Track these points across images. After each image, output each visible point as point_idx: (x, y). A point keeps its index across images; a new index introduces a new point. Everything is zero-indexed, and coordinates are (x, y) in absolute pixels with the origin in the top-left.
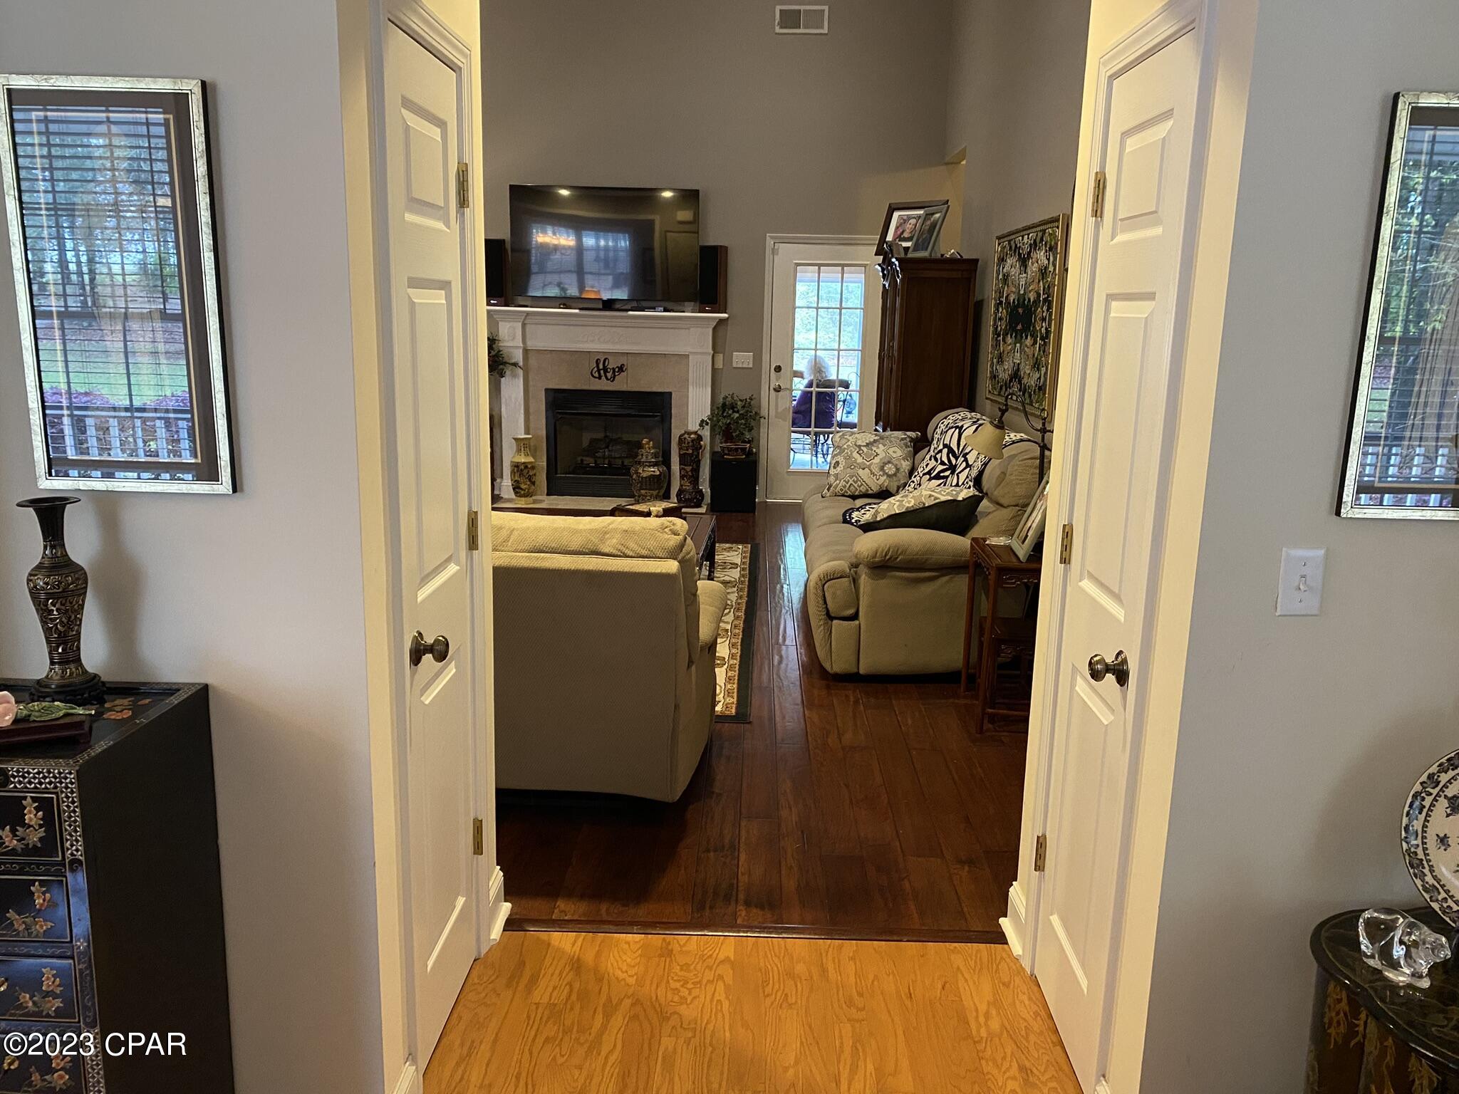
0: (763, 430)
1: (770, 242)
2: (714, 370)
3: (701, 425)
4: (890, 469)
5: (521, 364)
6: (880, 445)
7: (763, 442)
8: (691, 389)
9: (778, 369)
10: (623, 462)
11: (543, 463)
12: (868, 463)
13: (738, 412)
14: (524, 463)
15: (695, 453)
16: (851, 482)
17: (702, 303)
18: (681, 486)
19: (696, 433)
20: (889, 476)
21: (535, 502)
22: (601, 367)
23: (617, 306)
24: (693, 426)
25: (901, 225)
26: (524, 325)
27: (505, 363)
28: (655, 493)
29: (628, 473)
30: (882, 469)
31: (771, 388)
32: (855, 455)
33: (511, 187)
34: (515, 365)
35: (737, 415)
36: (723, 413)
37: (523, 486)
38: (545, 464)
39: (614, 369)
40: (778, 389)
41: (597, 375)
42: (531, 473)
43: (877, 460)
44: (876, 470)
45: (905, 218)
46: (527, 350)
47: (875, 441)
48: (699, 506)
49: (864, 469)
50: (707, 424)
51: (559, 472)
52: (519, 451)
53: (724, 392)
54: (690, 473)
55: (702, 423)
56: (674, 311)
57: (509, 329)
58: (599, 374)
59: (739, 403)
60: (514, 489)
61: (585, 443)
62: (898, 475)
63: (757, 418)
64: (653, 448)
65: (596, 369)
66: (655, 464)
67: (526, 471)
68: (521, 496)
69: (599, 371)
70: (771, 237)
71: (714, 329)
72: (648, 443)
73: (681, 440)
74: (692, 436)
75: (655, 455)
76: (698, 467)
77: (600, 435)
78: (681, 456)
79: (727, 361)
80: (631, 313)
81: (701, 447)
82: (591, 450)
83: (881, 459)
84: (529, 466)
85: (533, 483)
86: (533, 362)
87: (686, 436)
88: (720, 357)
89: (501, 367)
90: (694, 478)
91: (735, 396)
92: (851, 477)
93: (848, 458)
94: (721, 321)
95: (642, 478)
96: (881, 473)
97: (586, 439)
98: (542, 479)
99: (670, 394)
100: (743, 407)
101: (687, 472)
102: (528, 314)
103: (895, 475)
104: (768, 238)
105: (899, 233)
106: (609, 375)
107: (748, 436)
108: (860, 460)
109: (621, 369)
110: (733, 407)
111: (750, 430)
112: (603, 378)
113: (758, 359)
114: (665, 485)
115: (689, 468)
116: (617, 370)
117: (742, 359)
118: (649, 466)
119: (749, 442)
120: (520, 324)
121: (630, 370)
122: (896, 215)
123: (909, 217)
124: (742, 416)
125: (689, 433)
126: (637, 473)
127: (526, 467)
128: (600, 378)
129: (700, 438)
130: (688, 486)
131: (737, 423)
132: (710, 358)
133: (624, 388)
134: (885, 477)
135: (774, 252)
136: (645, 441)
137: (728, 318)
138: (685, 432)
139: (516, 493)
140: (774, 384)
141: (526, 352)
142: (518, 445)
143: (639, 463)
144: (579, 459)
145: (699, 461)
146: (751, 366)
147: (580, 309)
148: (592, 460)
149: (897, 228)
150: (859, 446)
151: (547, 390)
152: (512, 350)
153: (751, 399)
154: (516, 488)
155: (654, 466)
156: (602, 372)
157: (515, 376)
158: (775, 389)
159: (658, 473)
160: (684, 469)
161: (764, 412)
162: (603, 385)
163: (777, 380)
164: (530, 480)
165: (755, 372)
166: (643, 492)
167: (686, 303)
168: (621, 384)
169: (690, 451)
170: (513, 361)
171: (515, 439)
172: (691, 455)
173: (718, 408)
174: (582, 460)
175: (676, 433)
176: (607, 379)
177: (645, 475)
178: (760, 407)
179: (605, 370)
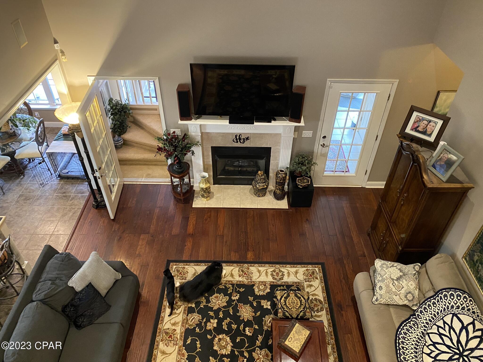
1: (328, 83)
4: (410, 297)
6: (404, 280)
9: (324, 137)
12: (399, 293)
13: (305, 166)
16: (389, 300)
17: (291, 117)
20: (409, 301)
22: (238, 138)
25: (417, 121)
28: (264, 193)
30: (406, 297)
32: (391, 285)
33: (191, 64)
39: (244, 139)
40: (323, 145)
41: (236, 141)
42: (209, 190)
43: (403, 291)
44: (403, 297)
45: (421, 118)
46: (202, 133)
47: (401, 277)
49: (396, 296)
51: (218, 175)
52: (203, 182)
57: (193, 127)
58: (237, 141)
62: (414, 300)
64: (264, 175)
65: (235, 139)
68: (205, 198)
69: (237, 139)
72: (261, 173)
75: (264, 179)
76: (285, 185)
78: (277, 182)
79: (300, 135)
81: (286, 179)
83: (405, 291)
84: (208, 188)
87: (280, 175)
88: (296, 134)
92: (389, 298)
93: (387, 286)
95: (259, 189)
96: (405, 299)
103: (412, 300)
105: (415, 126)
108: (394, 290)
109: (247, 139)
111: (310, 171)
112: (239, 142)
113: (315, 134)
115: (279, 186)
116: (245, 139)
117: (308, 134)
120: (199, 126)
121: (251, 139)
122: (415, 114)
123: (423, 119)
125: (281, 173)
128: (237, 142)
130: (279, 193)
132: (293, 138)
133: (249, 146)
134: (407, 301)
135: (330, 87)
140: (322, 143)
146: (311, 136)
148: (232, 169)
149: (415, 122)
150: (393, 279)
151: (212, 147)
152: (196, 136)
154: (203, 196)
155: (263, 183)
156: (238, 140)
158: (321, 145)
159: (266, 187)
162: (239, 145)
163: (323, 141)
165: (313, 138)
166: (259, 193)
168: (247, 144)
169: (282, 181)
170: (196, 142)
176: (241, 142)
179: (240, 139)
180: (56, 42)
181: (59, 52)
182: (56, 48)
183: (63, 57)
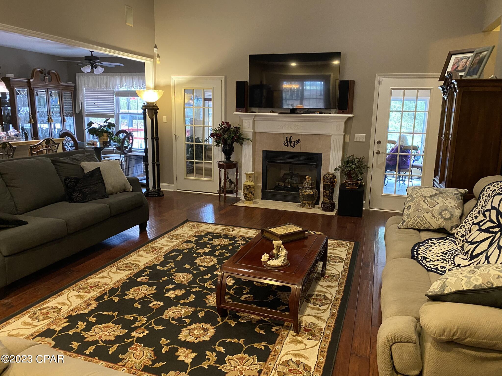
0: (369, 174)
1: (377, 78)
2: (344, 143)
3: (335, 170)
4: (447, 214)
5: (252, 139)
6: (440, 198)
7: (369, 180)
8: (331, 152)
9: (379, 142)
10: (297, 185)
11: (260, 184)
12: (431, 209)
13: (355, 164)
14: (249, 185)
15: (331, 184)
16: (418, 220)
17: (339, 109)
18: (324, 200)
19: (332, 174)
20: (445, 219)
21: (253, 203)
22: (288, 140)
23: (298, 111)
24: (331, 170)
25: (456, 63)
26: (254, 122)
27: (243, 139)
28: (310, 202)
29: (298, 191)
30: (440, 214)
31: (375, 153)
32: (422, 203)
33: (250, 55)
34: (248, 139)
35: (354, 166)
36: (347, 164)
37: (248, 196)
38: (261, 185)
39: (294, 142)
40: (378, 153)
41: (286, 144)
42: (252, 190)
43: (437, 207)
44: (436, 214)
45: (459, 59)
47: (436, 194)
48: (332, 211)
49: (427, 213)
50: (339, 170)
51: (268, 188)
52: (247, 180)
53: (349, 153)
54: (328, 194)
55: (336, 170)
56: (325, 113)
57: (247, 123)
58: (288, 144)
59: (356, 160)
60: (244, 197)
61: (282, 175)
62: (452, 219)
63: (366, 168)
64: (311, 180)
65: (286, 142)
66: (312, 189)
67: (249, 189)
68: (247, 200)
69: (287, 142)
70: (379, 76)
71: (346, 122)
72: (308, 178)
73: (324, 178)
74: (330, 176)
75: (312, 184)
76: (333, 192)
77: (288, 172)
78: (325, 186)
79: (352, 138)
80: (303, 115)
81: (335, 182)
82: (283, 180)
83: (440, 207)
84: (251, 187)
85: (253, 195)
86: (258, 138)
87: (327, 176)
88: (348, 137)
89: (241, 140)
90: (331, 197)
91: (355, 156)
92: (419, 217)
93: (418, 204)
94: (349, 118)
96: (440, 217)
97: (282, 172)
98: (259, 192)
99: (322, 154)
100: (359, 162)
101: (327, 194)
102: (255, 116)
103: (450, 219)
104: (377, 76)
105: (455, 67)
106: (292, 144)
107: (360, 177)
108: (425, 206)
109: (298, 141)
110: (353, 162)
111: (362, 174)
112: (289, 146)
113: (368, 137)
114: (316, 199)
115: (328, 192)
116: (296, 142)
117: (360, 137)
118: (308, 189)
119: (361, 180)
120: (252, 121)
121: (302, 142)
122: (453, 57)
123: (462, 59)
124: (357, 167)
125: (329, 175)
126: (302, 192)
127: (250, 187)
128: (288, 146)
129: (334, 177)
130: (327, 200)
131: (354, 170)
132: (342, 137)
133: (299, 151)
134: (443, 219)
135: (380, 83)
136: (307, 177)
137: (353, 117)
138: (327, 174)
139: (245, 199)
140: (376, 150)
141: (255, 133)
142: (247, 177)
143: (304, 187)
144: (277, 183)
145: (334, 188)
146: (364, 141)
147: (279, 113)
148: (283, 184)
149: (454, 65)
150: (425, 197)
151: (263, 151)
152: (248, 133)
153: (363, 158)
154: (245, 197)
155: (310, 189)
156: (289, 143)
157: (249, 145)
159: (312, 193)
160: (325, 192)
161: (370, 165)
162: (289, 149)
163: (378, 148)
164: (252, 193)
165: (366, 145)
166: (304, 202)
167: (332, 110)
168: (298, 149)
169: (329, 183)
170: (248, 138)
171: (246, 174)
172: (329, 185)
173: (345, 162)
174: (278, 184)
175: (323, 173)
176: (291, 146)
177: (305, 194)
178: (368, 162)
179: (290, 142)
180: (156, 47)
181: (156, 56)
182: (155, 52)
183: (158, 59)
